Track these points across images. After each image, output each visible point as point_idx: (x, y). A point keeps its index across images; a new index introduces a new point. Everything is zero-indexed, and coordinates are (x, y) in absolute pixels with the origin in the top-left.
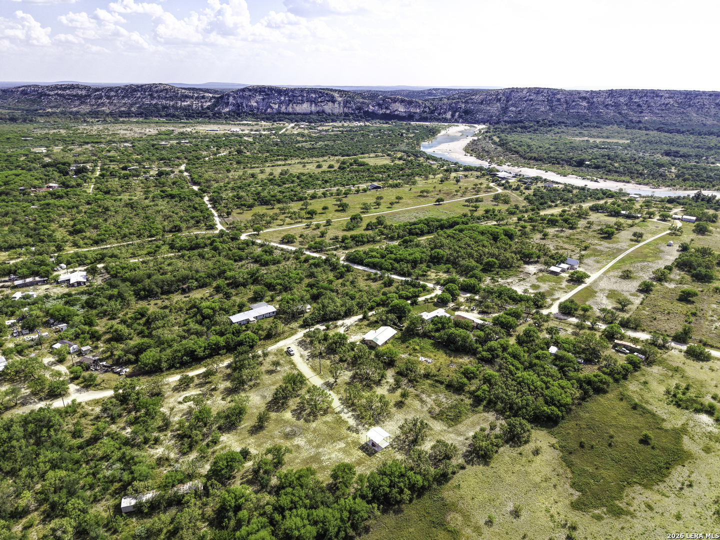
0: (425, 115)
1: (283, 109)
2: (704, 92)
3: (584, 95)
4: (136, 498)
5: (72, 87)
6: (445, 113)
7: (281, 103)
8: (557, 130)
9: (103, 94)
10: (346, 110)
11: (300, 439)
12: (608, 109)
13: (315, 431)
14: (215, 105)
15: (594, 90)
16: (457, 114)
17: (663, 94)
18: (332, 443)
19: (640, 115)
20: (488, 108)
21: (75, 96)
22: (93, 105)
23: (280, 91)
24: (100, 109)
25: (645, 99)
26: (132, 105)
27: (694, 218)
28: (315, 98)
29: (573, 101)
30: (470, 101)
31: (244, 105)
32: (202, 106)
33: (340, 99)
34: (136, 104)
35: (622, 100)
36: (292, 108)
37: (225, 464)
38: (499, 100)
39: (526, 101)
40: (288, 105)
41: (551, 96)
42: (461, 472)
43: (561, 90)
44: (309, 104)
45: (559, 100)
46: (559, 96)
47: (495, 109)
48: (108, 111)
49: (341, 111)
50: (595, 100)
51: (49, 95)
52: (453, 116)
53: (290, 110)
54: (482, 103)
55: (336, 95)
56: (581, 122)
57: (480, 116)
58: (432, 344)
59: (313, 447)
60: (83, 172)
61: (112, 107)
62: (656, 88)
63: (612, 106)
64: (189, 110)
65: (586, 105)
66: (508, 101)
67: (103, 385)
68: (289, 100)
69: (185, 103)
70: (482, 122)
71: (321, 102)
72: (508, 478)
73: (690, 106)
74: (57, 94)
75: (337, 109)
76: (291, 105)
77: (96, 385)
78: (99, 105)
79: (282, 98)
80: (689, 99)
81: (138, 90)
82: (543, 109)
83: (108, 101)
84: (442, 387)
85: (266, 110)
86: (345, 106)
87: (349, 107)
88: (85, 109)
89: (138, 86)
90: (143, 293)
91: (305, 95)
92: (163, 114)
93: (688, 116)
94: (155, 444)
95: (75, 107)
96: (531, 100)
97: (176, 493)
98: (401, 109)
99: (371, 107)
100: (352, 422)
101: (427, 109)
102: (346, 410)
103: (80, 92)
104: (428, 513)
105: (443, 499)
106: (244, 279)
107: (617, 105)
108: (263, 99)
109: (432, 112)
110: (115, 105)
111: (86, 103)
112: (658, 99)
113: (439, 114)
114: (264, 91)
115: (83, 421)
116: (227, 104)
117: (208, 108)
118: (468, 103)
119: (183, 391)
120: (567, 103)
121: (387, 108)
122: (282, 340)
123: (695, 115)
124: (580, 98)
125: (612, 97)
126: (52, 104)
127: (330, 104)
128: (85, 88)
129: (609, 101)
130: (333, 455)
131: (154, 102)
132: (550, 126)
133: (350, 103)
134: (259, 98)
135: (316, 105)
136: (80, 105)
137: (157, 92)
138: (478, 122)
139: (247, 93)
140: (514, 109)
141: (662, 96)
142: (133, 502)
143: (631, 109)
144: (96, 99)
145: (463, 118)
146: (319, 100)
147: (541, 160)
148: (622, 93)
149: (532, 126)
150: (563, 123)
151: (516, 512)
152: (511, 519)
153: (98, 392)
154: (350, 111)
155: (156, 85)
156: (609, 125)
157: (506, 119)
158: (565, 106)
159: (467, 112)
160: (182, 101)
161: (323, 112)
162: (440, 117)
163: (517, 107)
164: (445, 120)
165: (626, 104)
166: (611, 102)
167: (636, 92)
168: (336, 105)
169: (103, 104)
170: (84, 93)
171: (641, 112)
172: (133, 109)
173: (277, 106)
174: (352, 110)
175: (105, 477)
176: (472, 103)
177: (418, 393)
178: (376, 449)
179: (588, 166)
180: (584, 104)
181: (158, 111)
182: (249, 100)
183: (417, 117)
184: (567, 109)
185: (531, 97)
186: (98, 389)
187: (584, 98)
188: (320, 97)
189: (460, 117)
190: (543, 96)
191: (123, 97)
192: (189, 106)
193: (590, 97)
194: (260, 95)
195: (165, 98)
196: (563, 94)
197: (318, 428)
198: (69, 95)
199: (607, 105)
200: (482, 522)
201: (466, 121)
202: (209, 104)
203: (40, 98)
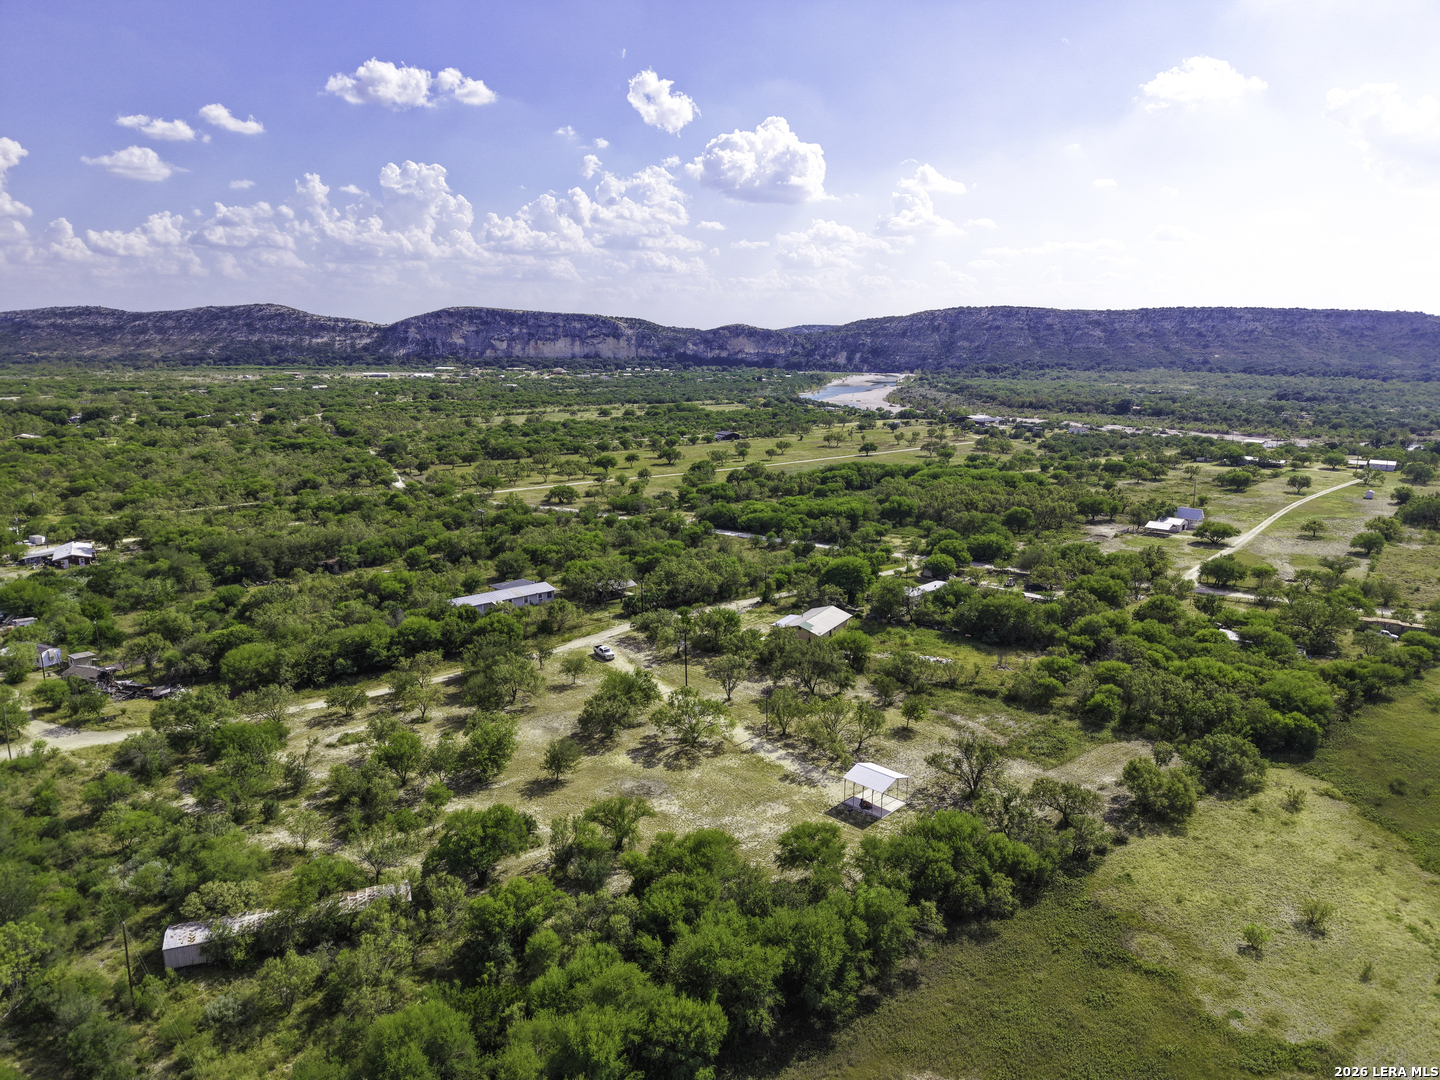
0: (795, 359)
1: (517, 350)
2: (1315, 311)
3: (1096, 317)
4: (208, 926)
5: (87, 311)
6: (834, 354)
7: (512, 339)
8: (1055, 374)
9: (150, 324)
10: (642, 352)
11: (664, 801)
12: (1142, 341)
13: (699, 784)
14: (379, 343)
15: (1113, 309)
16: (858, 355)
17: (1241, 314)
18: (754, 807)
19: (1203, 351)
20: (917, 344)
21: (91, 328)
22: (129, 345)
23: (510, 317)
24: (142, 352)
25: (1210, 322)
26: (209, 344)
27: (1394, 463)
28: (581, 330)
29: (1077, 329)
30: (880, 332)
31: (439, 343)
32: (353, 346)
33: (630, 332)
34: (216, 341)
35: (1167, 325)
36: (535, 349)
37: (480, 832)
38: (937, 329)
39: (988, 330)
40: (528, 343)
41: (1036, 321)
42: (1118, 849)
43: (1052, 310)
44: (568, 340)
45: (1050, 327)
46: (1049, 320)
47: (930, 343)
48: (157, 355)
49: (633, 354)
50: (1117, 326)
51: (37, 327)
52: (850, 359)
53: (531, 351)
54: (904, 334)
55: (622, 324)
56: (1097, 362)
57: (899, 359)
58: (939, 637)
59: (706, 815)
60: (98, 417)
61: (166, 349)
62: (1226, 305)
63: (1151, 336)
64: (326, 352)
65: (1102, 335)
66: (953, 331)
67: (120, 720)
68: (530, 334)
69: (319, 340)
70: (906, 368)
71: (593, 337)
72: (1250, 859)
73: (1294, 334)
74: (53, 325)
75: (623, 349)
76: (532, 343)
77: (103, 720)
78: (138, 346)
79: (516, 330)
80: (1292, 321)
81: (224, 317)
82: (1021, 343)
83: (159, 337)
84: (997, 703)
85: (482, 353)
86: (639, 345)
87: (648, 347)
88: (113, 351)
89: (223, 309)
90: (230, 568)
91: (561, 324)
92: (272, 359)
93: (1293, 352)
94: (265, 822)
95: (89, 349)
96: (998, 328)
97: (331, 911)
98: (750, 349)
99: (691, 346)
100: (791, 766)
101: (799, 349)
102: (769, 746)
103: (101, 322)
104: (1072, 935)
105: (1097, 906)
106: (472, 544)
107: (1158, 334)
108: (477, 332)
109: (810, 354)
110: (174, 344)
111: (114, 342)
112: (1234, 322)
113: (823, 357)
114: (479, 317)
115: (61, 783)
116: (404, 341)
117: (365, 348)
118: (877, 336)
119: (335, 725)
120: (1065, 332)
121: (721, 347)
122: (576, 638)
123: (1306, 350)
124: (1090, 323)
125: (1148, 321)
126: (41, 345)
127: (611, 341)
128: (113, 313)
129: (1142, 327)
130: (764, 829)
131: (255, 338)
132: (1041, 368)
133: (649, 339)
134: (468, 328)
135: (583, 342)
136: (99, 345)
137: (261, 319)
138: (899, 370)
139: (446, 321)
140: (966, 344)
141: (1240, 317)
142: (200, 936)
143: (1186, 341)
144: (133, 333)
145: (869, 364)
146: (589, 333)
147: (1043, 407)
148: (1165, 313)
149: (1006, 368)
150: (1064, 365)
151: (1311, 923)
152: (1304, 940)
153: (108, 732)
154: (651, 353)
155: (259, 308)
156: (1149, 368)
157: (952, 362)
158: (1062, 338)
159: (876, 352)
160: (313, 337)
161: (597, 355)
162: (826, 362)
163: (972, 341)
164: (836, 368)
165: (1177, 333)
166: (1147, 330)
167: (1192, 311)
168: (623, 343)
169: (149, 343)
170: (110, 322)
171: (1206, 346)
172: (210, 351)
173: (504, 345)
174: (655, 351)
175: (115, 892)
176: (886, 335)
177: (942, 713)
178: (875, 813)
179: (1138, 413)
180: (1098, 333)
181: (262, 354)
182: (449, 333)
183: (781, 362)
184: (1067, 342)
185: (998, 323)
186: (108, 728)
187: (1097, 323)
188: (591, 328)
189: (864, 360)
190: (1019, 320)
191: (192, 330)
192: (326, 344)
193: (1108, 321)
194: (471, 323)
195: (279, 331)
196: (1056, 315)
197: (706, 779)
198: (78, 326)
199: (1140, 335)
200: (1230, 950)
201: (874, 369)
202: (368, 341)
203: (16, 332)
